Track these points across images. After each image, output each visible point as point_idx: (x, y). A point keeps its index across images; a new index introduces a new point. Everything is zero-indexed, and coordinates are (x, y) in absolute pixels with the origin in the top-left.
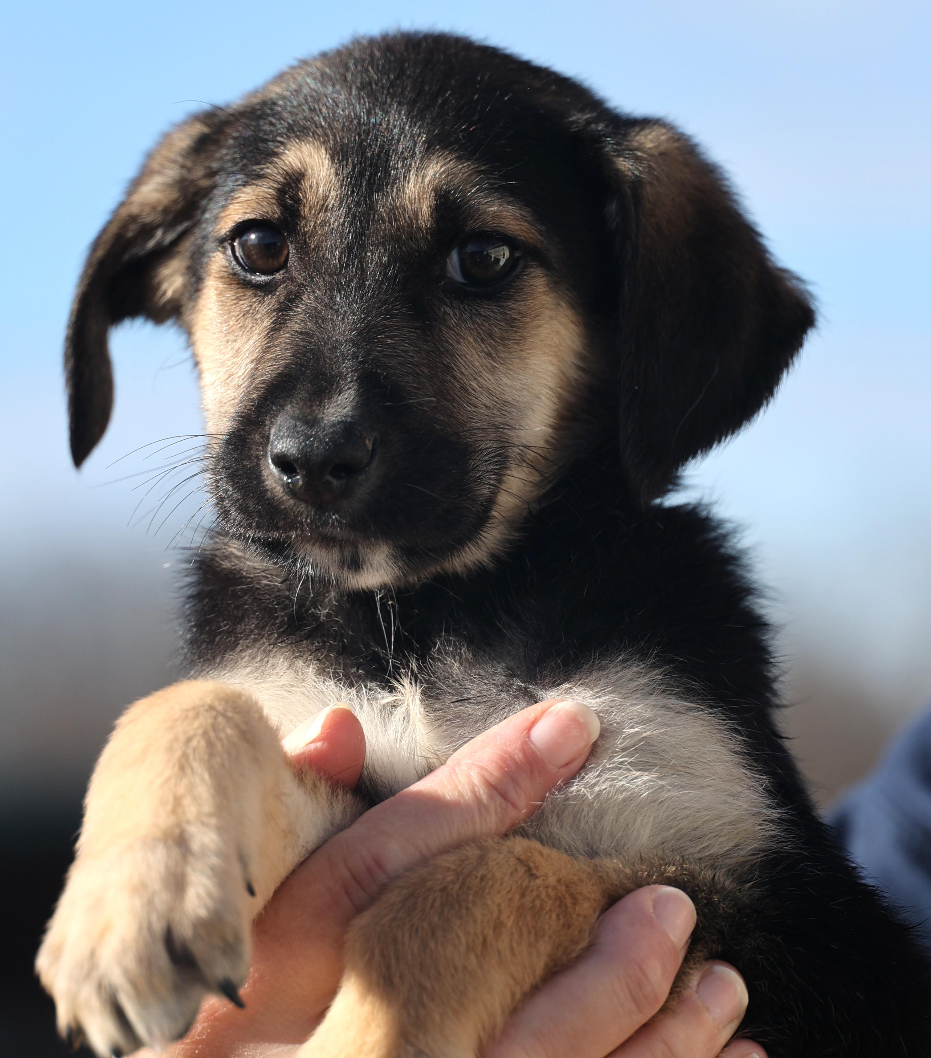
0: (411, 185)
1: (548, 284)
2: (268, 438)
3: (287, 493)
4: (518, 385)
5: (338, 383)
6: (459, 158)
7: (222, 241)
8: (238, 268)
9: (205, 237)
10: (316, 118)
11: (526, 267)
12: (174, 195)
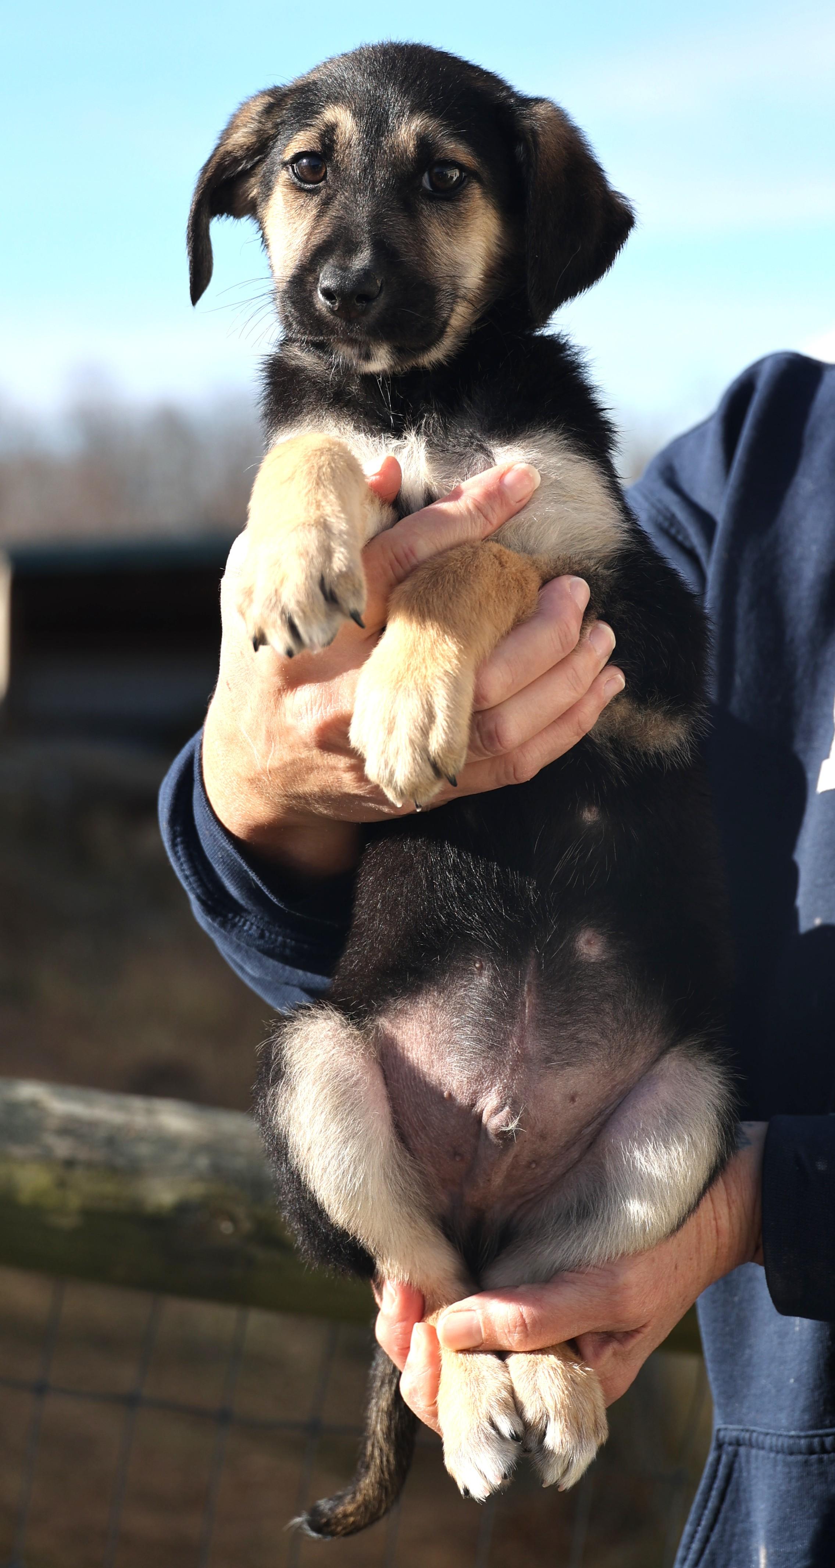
0: (403, 131)
1: (481, 194)
2: (318, 279)
3: (329, 312)
4: (464, 253)
5: (361, 246)
6: (430, 117)
7: (285, 164)
8: (296, 180)
9: (273, 163)
10: (344, 92)
11: (469, 182)
12: (253, 139)
